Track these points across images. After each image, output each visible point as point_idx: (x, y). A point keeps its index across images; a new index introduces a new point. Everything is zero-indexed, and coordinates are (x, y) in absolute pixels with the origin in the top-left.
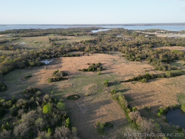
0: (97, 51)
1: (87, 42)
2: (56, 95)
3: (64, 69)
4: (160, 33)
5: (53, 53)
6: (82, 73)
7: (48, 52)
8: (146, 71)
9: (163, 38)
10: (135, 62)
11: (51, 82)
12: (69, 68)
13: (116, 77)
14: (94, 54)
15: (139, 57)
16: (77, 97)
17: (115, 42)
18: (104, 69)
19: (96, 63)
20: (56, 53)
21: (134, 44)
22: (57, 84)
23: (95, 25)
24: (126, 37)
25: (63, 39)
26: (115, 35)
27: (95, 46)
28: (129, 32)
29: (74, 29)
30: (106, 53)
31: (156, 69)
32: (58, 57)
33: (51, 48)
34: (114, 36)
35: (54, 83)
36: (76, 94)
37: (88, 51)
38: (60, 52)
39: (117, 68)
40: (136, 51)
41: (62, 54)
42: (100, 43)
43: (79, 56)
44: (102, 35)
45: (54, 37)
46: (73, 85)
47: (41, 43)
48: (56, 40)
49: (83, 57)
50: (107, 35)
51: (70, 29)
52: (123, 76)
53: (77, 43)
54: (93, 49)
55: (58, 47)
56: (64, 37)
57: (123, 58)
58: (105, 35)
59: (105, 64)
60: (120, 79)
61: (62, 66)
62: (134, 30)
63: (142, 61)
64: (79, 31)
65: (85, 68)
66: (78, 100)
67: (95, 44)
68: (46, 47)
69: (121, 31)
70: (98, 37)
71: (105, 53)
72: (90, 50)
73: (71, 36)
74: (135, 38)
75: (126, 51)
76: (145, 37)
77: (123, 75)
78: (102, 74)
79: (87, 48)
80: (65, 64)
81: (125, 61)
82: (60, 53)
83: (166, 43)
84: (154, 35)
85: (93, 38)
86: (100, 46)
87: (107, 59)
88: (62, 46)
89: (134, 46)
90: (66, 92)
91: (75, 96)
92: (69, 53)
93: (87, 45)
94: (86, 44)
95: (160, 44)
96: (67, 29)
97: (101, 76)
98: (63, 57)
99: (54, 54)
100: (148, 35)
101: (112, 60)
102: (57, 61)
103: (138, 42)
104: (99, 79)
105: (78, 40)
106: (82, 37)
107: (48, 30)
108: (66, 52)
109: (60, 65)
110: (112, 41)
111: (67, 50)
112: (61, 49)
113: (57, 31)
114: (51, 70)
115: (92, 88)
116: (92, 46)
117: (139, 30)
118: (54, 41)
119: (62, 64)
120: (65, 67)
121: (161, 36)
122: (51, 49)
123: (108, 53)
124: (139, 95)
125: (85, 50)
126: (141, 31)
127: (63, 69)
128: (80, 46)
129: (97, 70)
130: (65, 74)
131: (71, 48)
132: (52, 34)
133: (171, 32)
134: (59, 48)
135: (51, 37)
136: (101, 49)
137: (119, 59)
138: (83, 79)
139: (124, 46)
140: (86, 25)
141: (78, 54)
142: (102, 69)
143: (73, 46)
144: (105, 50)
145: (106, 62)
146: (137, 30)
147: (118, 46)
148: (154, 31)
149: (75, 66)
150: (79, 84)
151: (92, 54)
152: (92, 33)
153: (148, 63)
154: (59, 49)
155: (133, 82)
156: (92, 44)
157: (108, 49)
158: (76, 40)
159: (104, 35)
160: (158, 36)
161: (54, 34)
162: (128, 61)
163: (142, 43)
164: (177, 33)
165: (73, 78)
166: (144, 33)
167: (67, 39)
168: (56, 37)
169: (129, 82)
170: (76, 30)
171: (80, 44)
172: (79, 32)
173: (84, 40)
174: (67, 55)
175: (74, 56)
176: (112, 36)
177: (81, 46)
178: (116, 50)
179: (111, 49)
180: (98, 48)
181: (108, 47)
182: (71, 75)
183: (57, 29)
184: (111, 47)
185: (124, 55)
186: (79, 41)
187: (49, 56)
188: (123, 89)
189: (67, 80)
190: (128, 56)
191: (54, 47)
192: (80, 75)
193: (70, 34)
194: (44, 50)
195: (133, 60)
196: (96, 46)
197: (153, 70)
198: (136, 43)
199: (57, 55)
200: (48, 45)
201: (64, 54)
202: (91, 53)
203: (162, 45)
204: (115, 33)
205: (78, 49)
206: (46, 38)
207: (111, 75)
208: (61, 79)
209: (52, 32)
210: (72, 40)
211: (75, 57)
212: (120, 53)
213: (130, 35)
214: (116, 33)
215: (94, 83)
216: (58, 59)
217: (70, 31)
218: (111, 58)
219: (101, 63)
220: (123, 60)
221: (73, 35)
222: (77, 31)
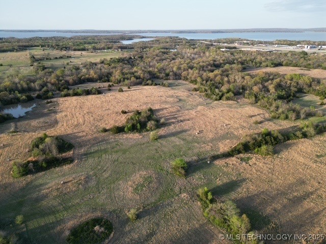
0: (138, 80)
1: (113, 61)
2: (33, 224)
3: (63, 129)
4: (244, 44)
5: (37, 88)
6: (112, 137)
7: (25, 86)
8: (257, 123)
9: (255, 52)
10: (224, 102)
11: (23, 175)
12: (76, 126)
13: (196, 144)
14: (133, 88)
15: (229, 91)
16: (102, 229)
17: (171, 61)
18: (164, 125)
19: (141, 108)
20: (45, 88)
21: (209, 65)
22: (40, 181)
23: (125, 31)
24: (188, 52)
25: (61, 58)
26: (167, 49)
27: (133, 71)
28: (192, 43)
29: (85, 38)
30: (159, 85)
31: (274, 118)
32: (47, 98)
33: (33, 76)
34: (165, 50)
35: (29, 177)
36: (98, 214)
37: (119, 82)
38: (53, 84)
39: (192, 119)
40: (218, 78)
41: (59, 90)
42: (142, 64)
43: (99, 92)
44: (143, 49)
45: (43, 52)
46: (88, 179)
47: (11, 66)
48: (47, 59)
49: (109, 96)
50: (152, 49)
51: (78, 38)
52: (212, 140)
53: (93, 64)
54: (129, 76)
55: (50, 73)
56: (66, 52)
57: (195, 94)
58: (148, 49)
59: (162, 109)
60: (207, 149)
61: (56, 122)
62: (198, 40)
63: (237, 99)
64: (96, 41)
65: (117, 125)
66: (107, 241)
67: (133, 66)
68: (20, 75)
69: (176, 41)
70: (135, 53)
71: (156, 85)
72: (124, 79)
73: (79, 50)
74: (204, 53)
75: (199, 80)
76: (223, 51)
77: (210, 136)
78: (161, 137)
79: (117, 75)
80: (66, 116)
81: (201, 100)
82: (53, 88)
83: (265, 62)
84: (235, 48)
85: (126, 54)
86: (143, 71)
87: (163, 99)
88: (58, 72)
89: (209, 67)
90: (66, 209)
91: (97, 228)
92: (76, 87)
93: (115, 67)
94: (113, 65)
95: (254, 63)
96: (70, 39)
97: (159, 144)
98: (61, 96)
99: (40, 90)
100: (226, 48)
101: (176, 100)
102: (44, 108)
103: (215, 61)
104: (157, 154)
105: (96, 58)
106: (103, 52)
107: (30, 39)
108: (67, 85)
109: (53, 117)
110: (165, 60)
111: (70, 79)
112: (58, 77)
113: (50, 41)
114: (28, 135)
115: (143, 186)
116: (125, 71)
117: (206, 40)
118: (42, 62)
119: (58, 116)
120: (65, 124)
121: (248, 49)
122: (32, 78)
123: (164, 85)
124: (273, 198)
125: (112, 78)
126: (211, 41)
127: (59, 130)
128: (101, 69)
129: (148, 128)
130: (64, 144)
131: (79, 76)
132: (38, 46)
133: (261, 43)
134: (53, 75)
135: (36, 53)
136: (146, 75)
137: (188, 96)
138: (115, 156)
139: (192, 68)
140: (108, 32)
141: (96, 89)
142: (159, 125)
143: (84, 70)
144: (155, 78)
145: (163, 106)
146: (203, 40)
147: (179, 68)
148: (232, 41)
149: (92, 119)
150: (106, 175)
151: (129, 88)
152: (122, 44)
153: (252, 104)
154: (52, 79)
155: (241, 155)
156: (125, 66)
157: (162, 75)
158: (91, 59)
159: (145, 48)
160: (242, 49)
161: (42, 46)
162: (209, 101)
163: (222, 62)
164: (271, 43)
165: (86, 154)
166: (217, 45)
167: (70, 57)
168: (46, 52)
169: (232, 156)
170: (89, 40)
171: (99, 66)
172: (96, 43)
173: (108, 58)
174: (71, 92)
175: (88, 93)
176: (163, 50)
177: (103, 70)
178: (177, 76)
179: (167, 75)
180: (139, 73)
181: (160, 71)
182: (81, 145)
183: (51, 38)
184: (167, 71)
185: (196, 86)
186: (98, 60)
187: (24, 97)
188: (225, 181)
189: (71, 165)
190: (206, 90)
191: (41, 73)
192: (107, 143)
193: (77, 48)
194: (14, 83)
195: (218, 97)
196: (135, 69)
197: (269, 120)
198: (212, 62)
199: (47, 91)
200: (27, 71)
201: (64, 89)
202: (126, 85)
203: (258, 65)
204: (165, 44)
205: (95, 76)
206: (24, 56)
207: (183, 140)
208: (53, 163)
209: (40, 42)
210: (80, 58)
211: (90, 97)
212: (187, 82)
213: (194, 49)
214: (167, 45)
215: (146, 169)
216: (48, 103)
217: (77, 41)
218: (173, 96)
219: (154, 108)
220: (197, 98)
221: (83, 50)
222: (91, 41)
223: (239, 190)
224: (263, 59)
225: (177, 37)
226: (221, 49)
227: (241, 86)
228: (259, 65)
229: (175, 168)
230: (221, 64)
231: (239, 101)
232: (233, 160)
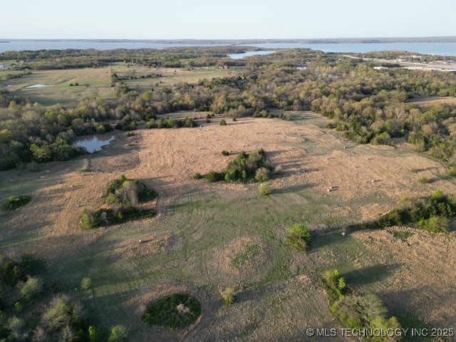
0: (248, 110)
1: (216, 82)
2: (102, 291)
3: (145, 172)
4: (413, 60)
5: (118, 115)
6: (207, 186)
7: (103, 112)
8: (425, 181)
9: (429, 73)
10: (374, 147)
11: (94, 227)
12: (163, 168)
13: (326, 206)
14: (240, 121)
15: (382, 130)
16: (187, 309)
17: (297, 83)
18: (280, 175)
19: (250, 148)
20: (127, 117)
21: (354, 90)
22: (114, 237)
23: (235, 41)
24: (324, 71)
25: (149, 77)
26: (292, 66)
27: (242, 96)
28: (330, 59)
29: (181, 50)
30: (278, 117)
31: (454, 175)
32: (129, 129)
33: (114, 99)
34: (290, 68)
35: (101, 230)
36: (183, 289)
37: (222, 111)
38: (137, 111)
39: (323, 168)
40: (367, 111)
41: (144, 119)
42: (255, 87)
43: (195, 124)
44: (258, 66)
45: (127, 69)
46: (173, 239)
47: (88, 85)
48: (132, 78)
49: (207, 130)
50: (271, 66)
51: (173, 50)
52: (351, 202)
53: (189, 85)
54: (235, 103)
55: (135, 96)
56: (155, 69)
57: (330, 133)
58: (265, 66)
59: (279, 152)
60: (342, 215)
61: (138, 161)
62: (340, 54)
63: (396, 143)
64: (195, 54)
65: (215, 170)
66: (192, 326)
67: (242, 89)
68: (98, 98)
69: (306, 55)
70: (247, 71)
71: (273, 117)
72: (229, 107)
73: (172, 67)
74: (348, 73)
75: (337, 111)
76: (378, 71)
77: (349, 196)
78: (274, 192)
79: (219, 102)
80: (150, 154)
81: (339, 141)
82: (137, 116)
83: (445, 88)
84: (397, 66)
85: (233, 74)
86: (256, 96)
87: (282, 137)
88: (144, 96)
89: (355, 94)
90: (143, 276)
91: (180, 307)
92: (165, 116)
93: (218, 91)
94: (215, 88)
95: (426, 90)
96: (162, 51)
97: (271, 202)
98: (146, 128)
99: (121, 118)
100: (383, 66)
101: (301, 140)
102: (125, 142)
103: (364, 85)
104: (268, 216)
105: (193, 77)
106: (203, 70)
107: (113, 52)
108: (154, 114)
109: (134, 154)
110: (288, 81)
111: (158, 105)
112: (143, 102)
113: (137, 55)
114: (102, 176)
115: (245, 257)
116: (231, 96)
117: (352, 54)
118: (125, 82)
119: (141, 153)
120: (148, 165)
121: (417, 68)
122: (113, 102)
123: (284, 118)
124: (443, 298)
125: (213, 106)
126: (360, 55)
127: (142, 172)
128: (199, 94)
129: (257, 177)
130: (146, 191)
131: (171, 101)
132: (122, 61)
133: (440, 58)
134: (138, 99)
135: (119, 70)
136: (259, 102)
137: (319, 136)
138: (210, 213)
139: (327, 94)
140: (212, 42)
141: (191, 120)
142: (273, 174)
143: (177, 94)
144: (272, 107)
145: (281, 148)
146: (348, 54)
147: (308, 94)
148: (394, 56)
149: (183, 159)
150: (196, 237)
151: (235, 120)
152: (230, 59)
153: (419, 152)
154: (137, 104)
155: (396, 228)
156: (231, 89)
157: (283, 103)
158: (188, 79)
159: (262, 64)
160: (409, 68)
161: (127, 61)
162: (350, 143)
163: (374, 86)
165: (172, 207)
166: (369, 61)
167: (161, 76)
168: (132, 69)
169: (382, 228)
170: (186, 53)
171: (197, 89)
172: (195, 57)
173: (210, 78)
174: (158, 122)
175: (180, 124)
176: (286, 68)
177: (202, 95)
178: (305, 106)
179: (290, 103)
180: (251, 100)
181: (279, 98)
182: (167, 195)
183: (139, 51)
184: (290, 98)
185: (332, 121)
186: (196, 81)
187: (101, 126)
188: (367, 264)
189: (153, 219)
190: (347, 128)
191: (124, 96)
192: (200, 194)
193: (170, 63)
194: (91, 108)
195: (365, 139)
196: (245, 94)
197: (446, 178)
198: (359, 86)
199: (129, 120)
200: (107, 93)
201: (150, 118)
202: (231, 116)
203: (433, 92)
204: (290, 60)
205: (191, 103)
206: (104, 73)
207: (307, 198)
208: (130, 214)
209: (125, 56)
210: (174, 78)
211: (182, 130)
212: (319, 115)
213: (332, 66)
214: (293, 61)
215: (251, 234)
216: (130, 135)
217: (170, 54)
218: (295, 134)
219: (267, 150)
220: (333, 138)
221: (178, 66)
222: (189, 55)
223: (389, 279)
224: (442, 84)
225: (309, 49)
226: (375, 68)
227: (403, 124)
228: (435, 93)
229: (293, 238)
230: (373, 89)
231: (398, 146)
232: (382, 235)
